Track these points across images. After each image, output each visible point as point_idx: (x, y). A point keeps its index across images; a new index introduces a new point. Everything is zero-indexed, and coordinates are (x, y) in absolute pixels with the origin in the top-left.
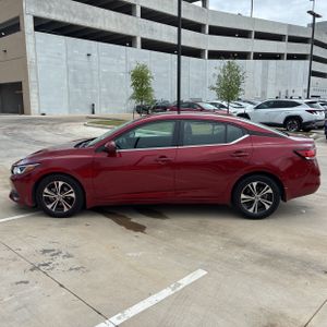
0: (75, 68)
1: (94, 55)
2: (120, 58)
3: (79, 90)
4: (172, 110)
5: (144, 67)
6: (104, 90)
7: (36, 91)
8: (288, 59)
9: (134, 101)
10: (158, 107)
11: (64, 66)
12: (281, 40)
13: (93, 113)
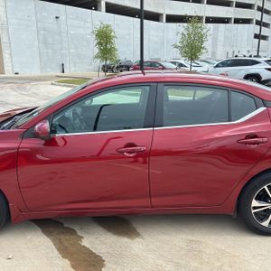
0: (44, 29)
1: (62, 18)
2: (86, 21)
3: (50, 51)
4: (135, 69)
5: (108, 26)
6: (72, 51)
7: (8, 51)
8: (235, 22)
9: (98, 60)
10: (122, 66)
11: (34, 28)
12: (229, 6)
13: (63, 72)
